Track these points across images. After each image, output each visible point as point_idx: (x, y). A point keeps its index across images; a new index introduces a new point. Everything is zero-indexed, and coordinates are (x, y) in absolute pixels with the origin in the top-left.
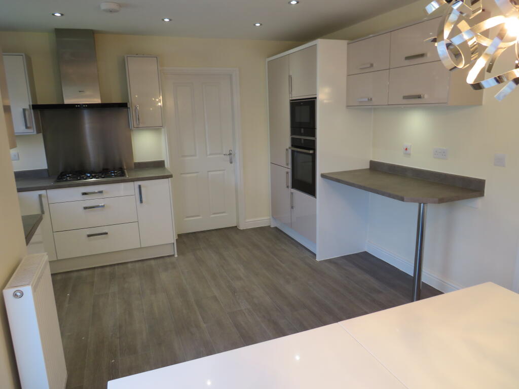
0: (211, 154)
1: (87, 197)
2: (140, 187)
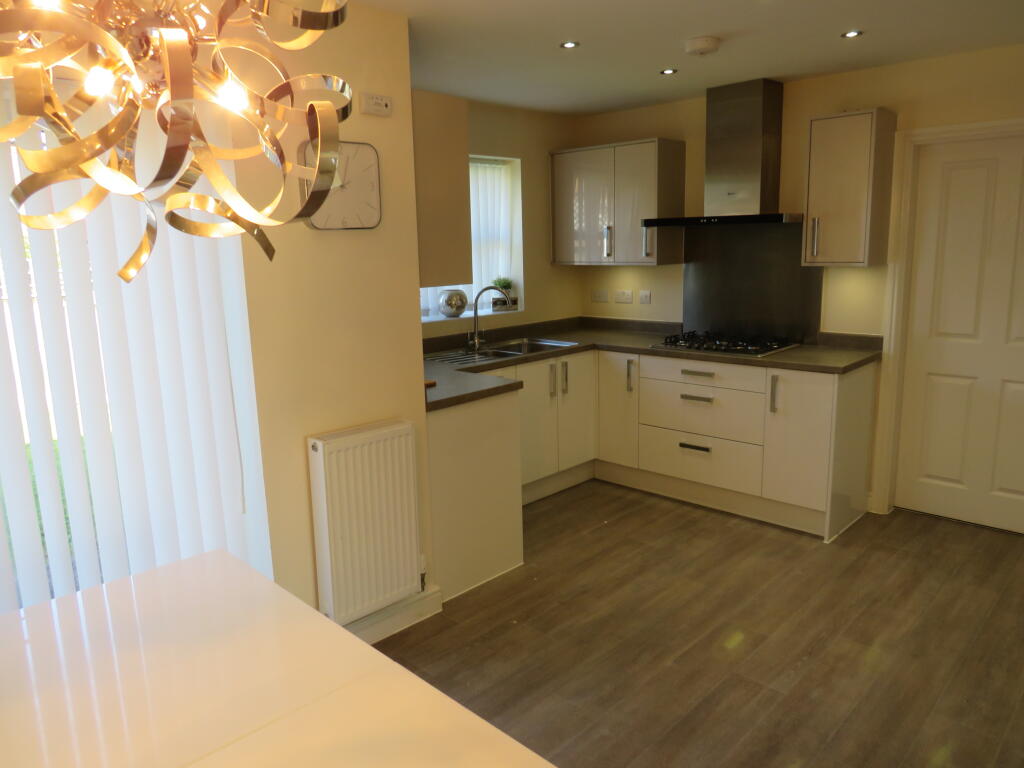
0: (1018, 339)
1: (689, 379)
2: (775, 380)
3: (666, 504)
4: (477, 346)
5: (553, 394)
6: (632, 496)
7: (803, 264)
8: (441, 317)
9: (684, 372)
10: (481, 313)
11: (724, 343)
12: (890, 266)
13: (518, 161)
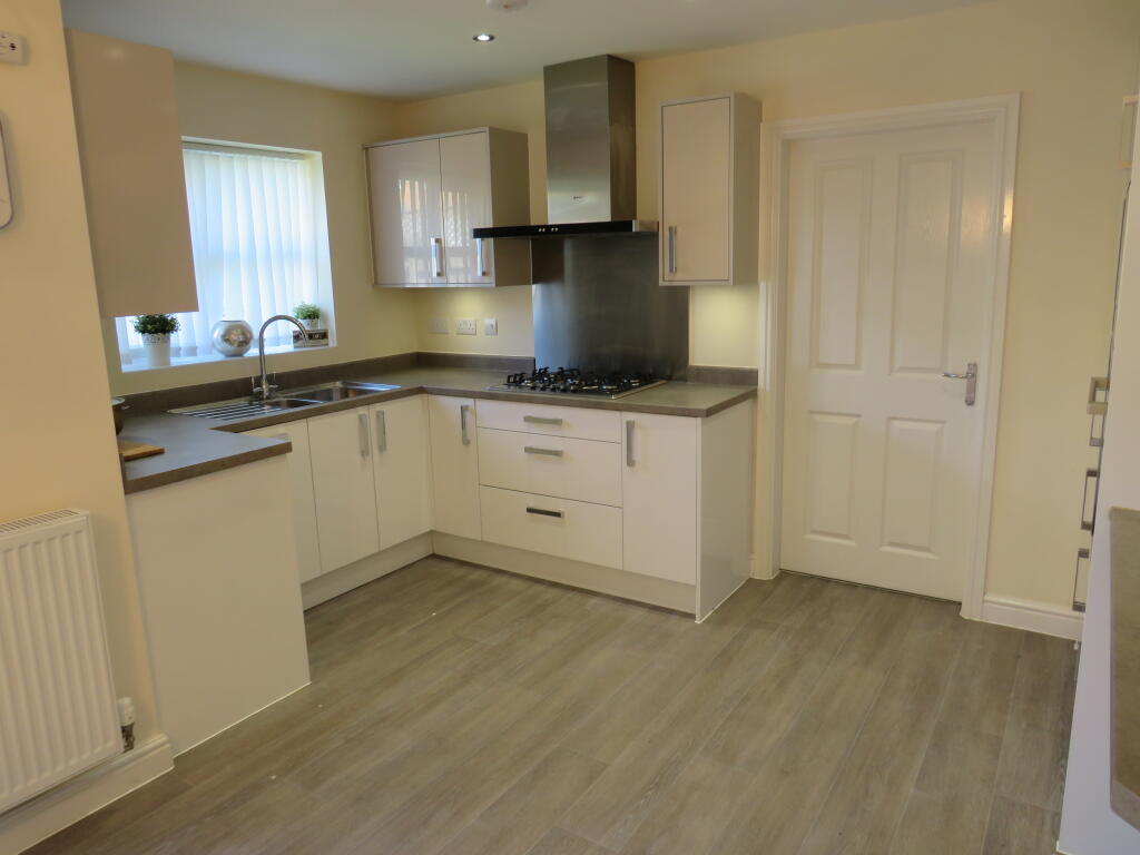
0: (902, 369)
1: (534, 428)
2: (630, 426)
3: (515, 584)
4: (266, 394)
5: (364, 453)
6: (476, 575)
7: (661, 283)
8: (218, 357)
9: (528, 419)
10: (268, 350)
11: (577, 382)
12: (762, 285)
13: (319, 155)
